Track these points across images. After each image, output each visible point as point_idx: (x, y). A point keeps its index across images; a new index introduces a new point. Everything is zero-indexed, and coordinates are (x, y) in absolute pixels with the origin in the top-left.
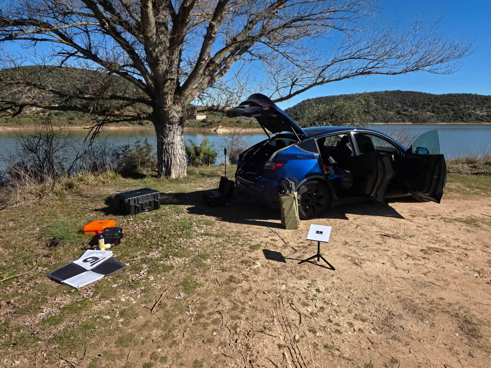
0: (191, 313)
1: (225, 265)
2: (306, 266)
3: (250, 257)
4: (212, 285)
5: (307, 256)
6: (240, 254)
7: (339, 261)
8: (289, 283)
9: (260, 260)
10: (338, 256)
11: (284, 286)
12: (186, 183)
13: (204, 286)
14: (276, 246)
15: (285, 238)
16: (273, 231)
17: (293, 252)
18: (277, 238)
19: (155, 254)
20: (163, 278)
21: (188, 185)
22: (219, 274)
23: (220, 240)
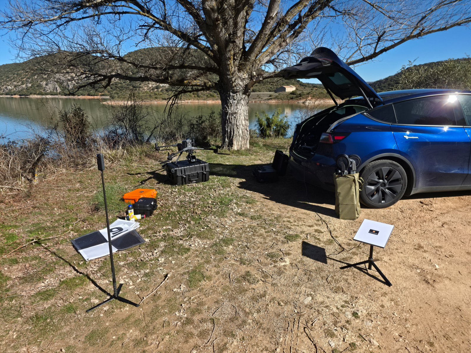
0: (181, 314)
1: (246, 256)
2: (349, 273)
3: (280, 250)
4: (221, 280)
5: (356, 260)
6: (271, 243)
7: (401, 272)
8: (318, 295)
9: (292, 256)
10: (402, 266)
11: (310, 298)
12: (246, 155)
13: (211, 280)
14: (318, 239)
15: (334, 230)
16: (321, 219)
17: (339, 250)
18: (324, 229)
19: (178, 232)
20: (173, 262)
21: (248, 158)
22: (235, 267)
23: (255, 223)
